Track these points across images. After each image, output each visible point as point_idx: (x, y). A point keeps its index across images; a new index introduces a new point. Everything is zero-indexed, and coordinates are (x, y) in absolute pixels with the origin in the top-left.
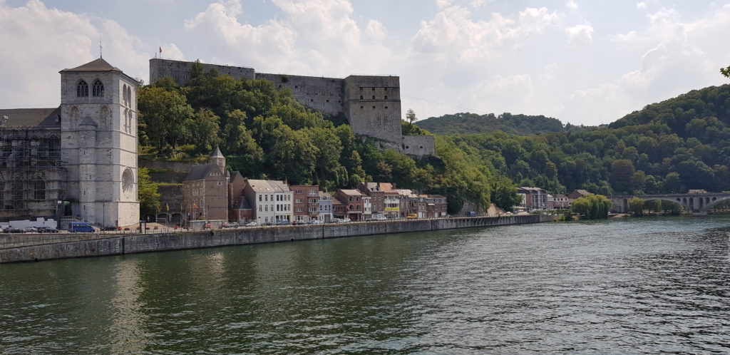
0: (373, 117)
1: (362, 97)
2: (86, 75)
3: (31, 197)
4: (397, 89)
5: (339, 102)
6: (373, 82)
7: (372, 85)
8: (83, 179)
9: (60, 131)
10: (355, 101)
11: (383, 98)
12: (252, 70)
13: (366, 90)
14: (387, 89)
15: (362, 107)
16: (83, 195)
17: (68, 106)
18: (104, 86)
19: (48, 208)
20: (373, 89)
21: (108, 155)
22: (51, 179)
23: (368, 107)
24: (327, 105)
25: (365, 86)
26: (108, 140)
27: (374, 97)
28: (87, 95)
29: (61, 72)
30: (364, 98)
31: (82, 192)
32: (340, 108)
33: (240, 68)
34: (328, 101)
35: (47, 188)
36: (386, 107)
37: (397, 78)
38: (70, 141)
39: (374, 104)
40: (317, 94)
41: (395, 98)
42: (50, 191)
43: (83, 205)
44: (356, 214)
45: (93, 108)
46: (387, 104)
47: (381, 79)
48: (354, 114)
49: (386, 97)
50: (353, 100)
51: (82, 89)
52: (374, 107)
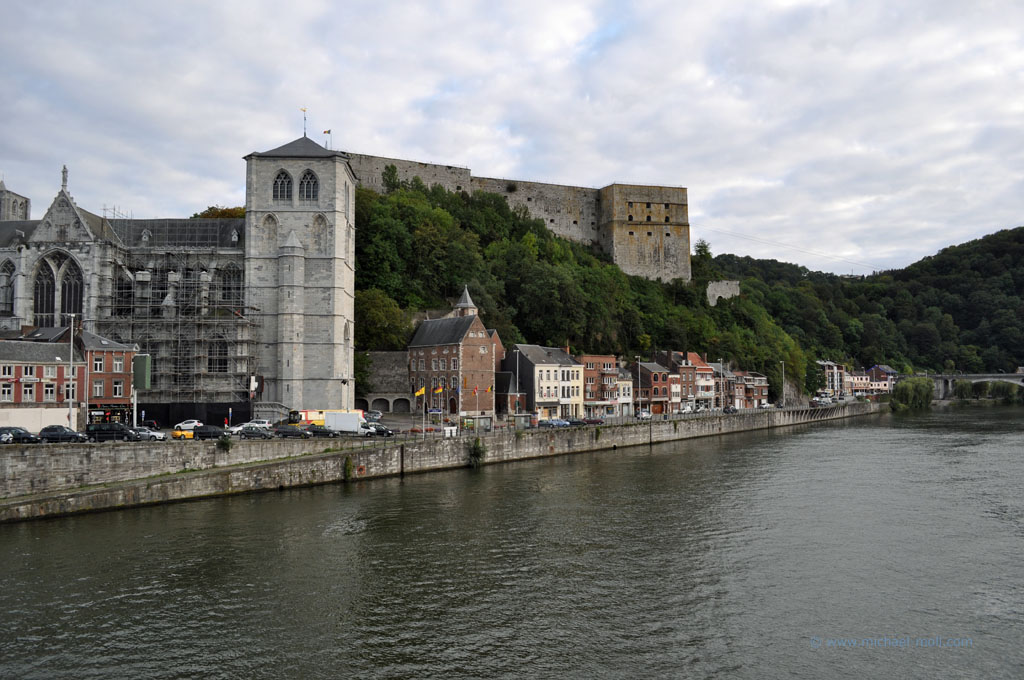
0: (648, 250)
1: (631, 218)
2: (290, 162)
3: (204, 370)
4: (683, 206)
5: (593, 223)
6: (648, 195)
7: (646, 200)
8: (286, 340)
9: (243, 258)
10: (622, 223)
11: (663, 220)
12: (467, 171)
13: (638, 207)
14: (666, 206)
15: (631, 233)
16: (285, 366)
17: (259, 215)
18: (320, 182)
19: (232, 388)
20: (648, 205)
21: (323, 299)
22: (239, 338)
23: (640, 233)
24: (574, 228)
25: (636, 200)
26: (325, 273)
27: (649, 218)
28: (290, 197)
29: (245, 158)
30: (635, 219)
31: (285, 361)
32: (593, 235)
33: (450, 167)
34: (575, 222)
35: (231, 354)
36: (668, 235)
37: (683, 190)
38: (262, 274)
39: (650, 228)
40: (559, 212)
41: (681, 220)
42: (238, 360)
43: (285, 383)
44: (662, 402)
45: (300, 218)
46: (668, 229)
47: (660, 190)
48: (619, 243)
49: (667, 219)
50: (618, 221)
51: (282, 187)
52: (649, 234)
